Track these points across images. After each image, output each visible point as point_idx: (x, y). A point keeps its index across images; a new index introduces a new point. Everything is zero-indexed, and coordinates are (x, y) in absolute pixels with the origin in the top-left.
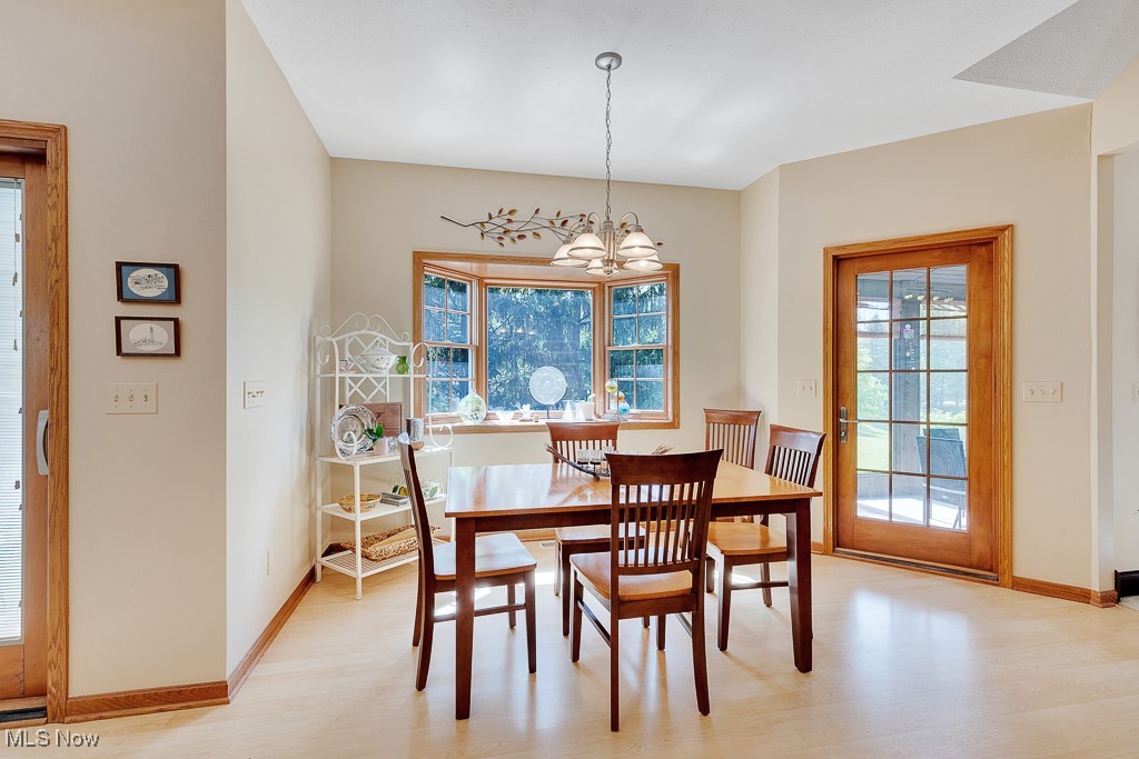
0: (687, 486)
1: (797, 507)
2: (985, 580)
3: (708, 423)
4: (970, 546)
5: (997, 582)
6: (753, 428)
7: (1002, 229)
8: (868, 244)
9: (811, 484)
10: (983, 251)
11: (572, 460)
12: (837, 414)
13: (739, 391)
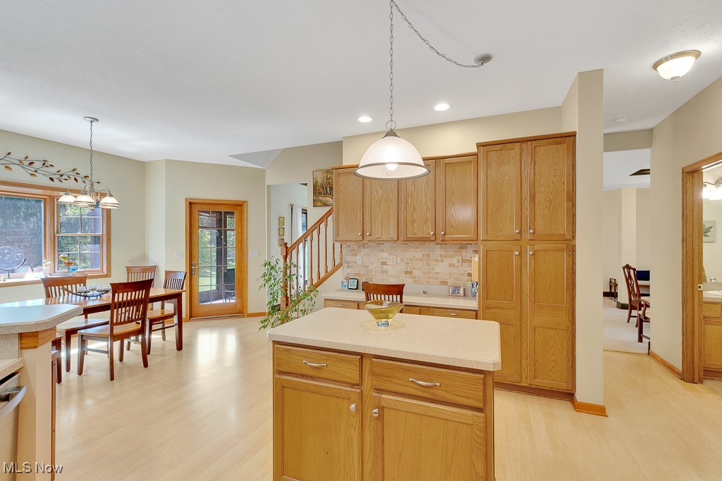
0: (134, 293)
1: (178, 296)
2: (240, 317)
3: (128, 274)
4: (236, 307)
5: (243, 317)
6: (153, 274)
7: (245, 202)
8: (202, 200)
9: (182, 289)
10: (239, 208)
11: (74, 291)
12: (191, 265)
13: (144, 257)
